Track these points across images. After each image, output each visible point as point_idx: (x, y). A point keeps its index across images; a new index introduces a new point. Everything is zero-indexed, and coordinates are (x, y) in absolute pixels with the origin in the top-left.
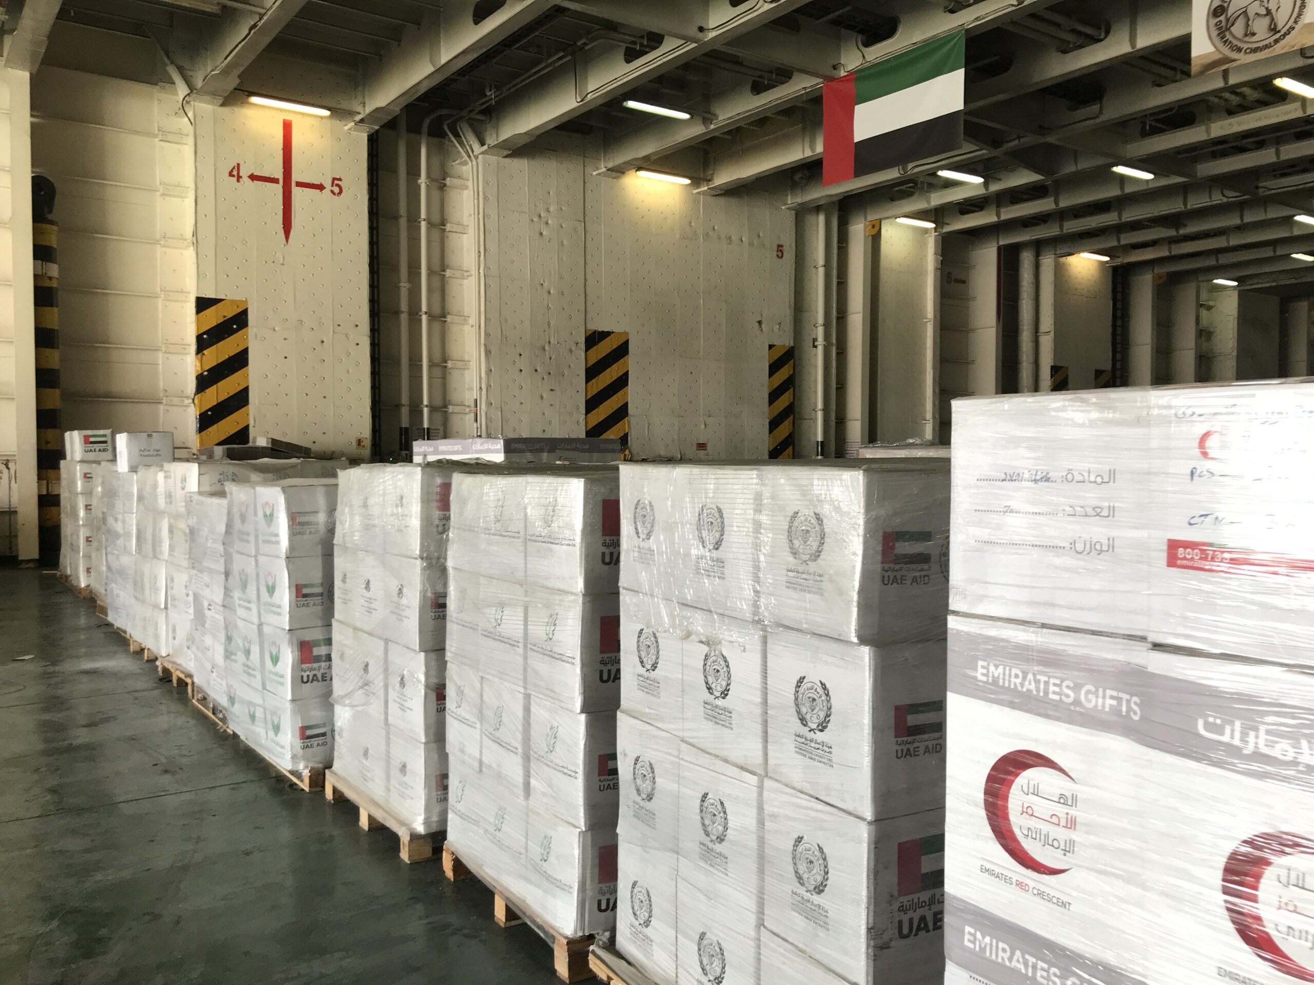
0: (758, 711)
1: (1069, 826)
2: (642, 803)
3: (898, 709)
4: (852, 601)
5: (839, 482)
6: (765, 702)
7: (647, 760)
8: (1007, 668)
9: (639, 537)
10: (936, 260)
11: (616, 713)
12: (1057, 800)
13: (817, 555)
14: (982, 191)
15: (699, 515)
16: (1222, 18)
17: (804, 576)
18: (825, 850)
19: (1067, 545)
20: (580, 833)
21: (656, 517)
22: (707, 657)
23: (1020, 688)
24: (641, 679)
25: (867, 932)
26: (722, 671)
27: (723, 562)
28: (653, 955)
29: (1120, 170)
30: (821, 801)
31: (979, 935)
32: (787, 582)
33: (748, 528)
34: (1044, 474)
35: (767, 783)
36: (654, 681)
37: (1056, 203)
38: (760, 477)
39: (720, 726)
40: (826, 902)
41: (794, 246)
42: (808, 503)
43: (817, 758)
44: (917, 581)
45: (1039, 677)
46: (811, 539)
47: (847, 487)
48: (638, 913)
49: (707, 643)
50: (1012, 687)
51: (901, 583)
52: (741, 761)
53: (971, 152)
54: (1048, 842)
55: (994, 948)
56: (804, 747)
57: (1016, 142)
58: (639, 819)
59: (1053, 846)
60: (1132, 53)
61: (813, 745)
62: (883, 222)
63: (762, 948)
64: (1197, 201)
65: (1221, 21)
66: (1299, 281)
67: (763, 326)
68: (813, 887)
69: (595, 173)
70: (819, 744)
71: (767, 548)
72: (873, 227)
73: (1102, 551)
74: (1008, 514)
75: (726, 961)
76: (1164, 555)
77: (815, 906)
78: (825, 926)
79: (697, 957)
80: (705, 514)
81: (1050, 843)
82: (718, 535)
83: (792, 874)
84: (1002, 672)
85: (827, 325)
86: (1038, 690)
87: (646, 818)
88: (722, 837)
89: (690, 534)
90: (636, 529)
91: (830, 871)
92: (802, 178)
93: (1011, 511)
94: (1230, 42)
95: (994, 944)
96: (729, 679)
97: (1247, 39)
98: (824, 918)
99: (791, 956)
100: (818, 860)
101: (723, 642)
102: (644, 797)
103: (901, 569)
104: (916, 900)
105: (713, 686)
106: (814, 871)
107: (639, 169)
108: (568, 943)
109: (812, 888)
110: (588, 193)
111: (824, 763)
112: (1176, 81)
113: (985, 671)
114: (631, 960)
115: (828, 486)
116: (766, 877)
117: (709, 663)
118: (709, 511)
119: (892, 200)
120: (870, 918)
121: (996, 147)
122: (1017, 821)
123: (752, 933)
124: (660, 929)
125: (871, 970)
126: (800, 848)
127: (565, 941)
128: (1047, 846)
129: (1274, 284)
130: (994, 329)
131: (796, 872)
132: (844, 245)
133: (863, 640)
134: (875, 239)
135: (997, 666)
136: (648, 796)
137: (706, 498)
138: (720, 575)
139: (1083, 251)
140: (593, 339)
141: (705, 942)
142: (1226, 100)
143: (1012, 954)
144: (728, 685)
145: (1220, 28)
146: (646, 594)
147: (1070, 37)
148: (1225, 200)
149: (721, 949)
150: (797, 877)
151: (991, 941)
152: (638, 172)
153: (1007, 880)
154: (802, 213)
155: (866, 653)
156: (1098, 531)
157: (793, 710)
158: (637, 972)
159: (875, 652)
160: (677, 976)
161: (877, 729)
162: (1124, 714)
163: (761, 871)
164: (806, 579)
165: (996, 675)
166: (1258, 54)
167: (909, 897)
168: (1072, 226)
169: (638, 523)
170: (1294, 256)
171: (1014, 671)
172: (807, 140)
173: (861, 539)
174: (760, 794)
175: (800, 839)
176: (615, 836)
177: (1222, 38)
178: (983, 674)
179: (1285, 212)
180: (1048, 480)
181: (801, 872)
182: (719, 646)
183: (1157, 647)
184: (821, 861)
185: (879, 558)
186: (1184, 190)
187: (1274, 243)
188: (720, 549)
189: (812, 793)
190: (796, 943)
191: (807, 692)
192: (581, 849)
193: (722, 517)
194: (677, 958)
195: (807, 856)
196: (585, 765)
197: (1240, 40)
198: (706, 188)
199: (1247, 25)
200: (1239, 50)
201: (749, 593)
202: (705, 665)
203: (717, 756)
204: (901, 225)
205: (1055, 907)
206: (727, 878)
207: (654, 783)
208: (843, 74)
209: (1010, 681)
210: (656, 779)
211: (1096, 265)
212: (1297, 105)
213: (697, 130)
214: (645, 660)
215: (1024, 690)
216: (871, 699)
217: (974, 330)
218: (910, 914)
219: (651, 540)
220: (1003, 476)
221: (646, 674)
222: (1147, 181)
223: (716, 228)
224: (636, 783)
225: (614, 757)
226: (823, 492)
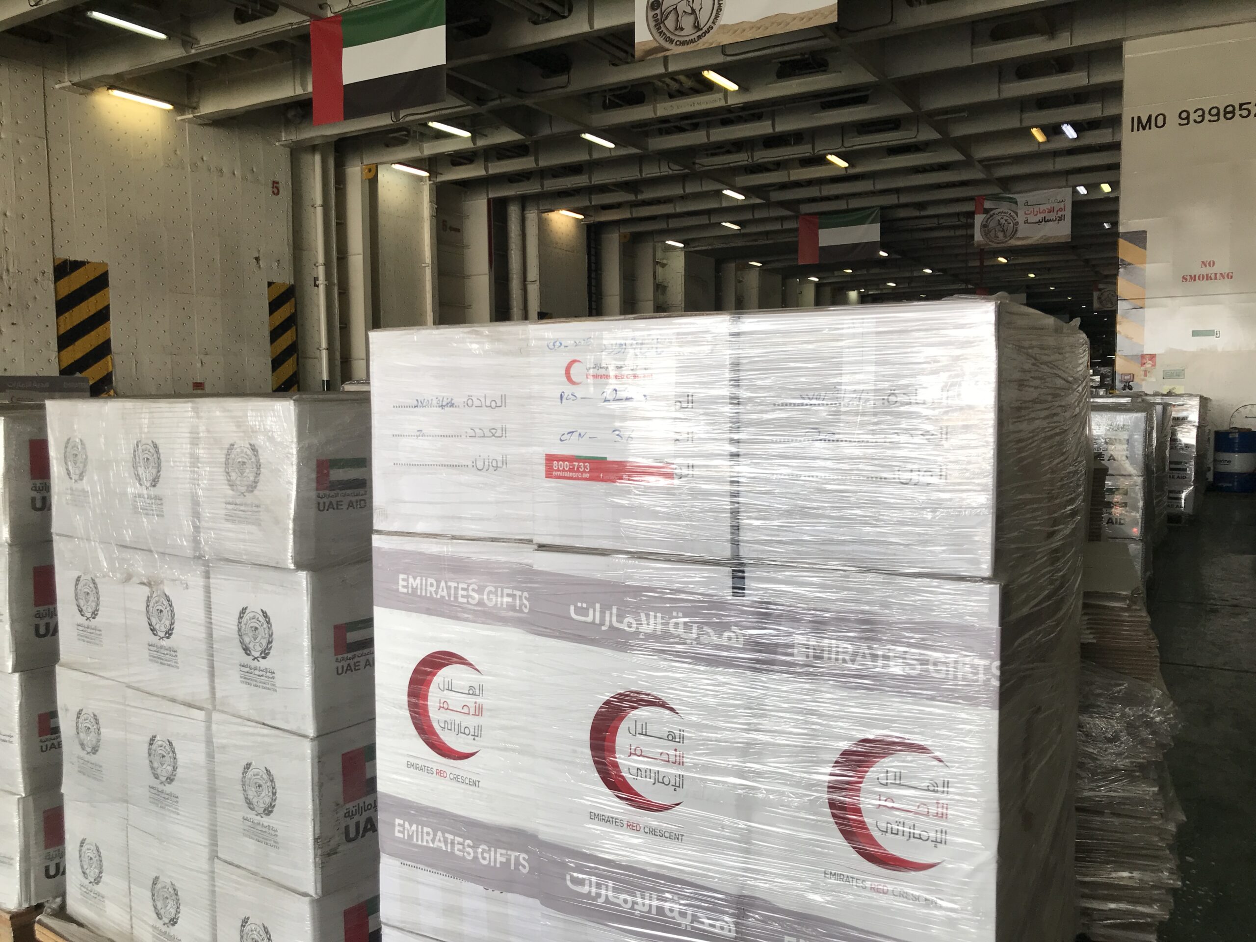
0: (203, 646)
1: (477, 713)
2: (87, 757)
3: (336, 627)
4: (288, 529)
5: (271, 412)
6: (210, 635)
7: (90, 712)
8: (424, 578)
9: (71, 478)
10: (432, 208)
11: (55, 668)
12: (467, 692)
13: (253, 487)
14: (470, 145)
15: (135, 451)
16: (658, 11)
17: (242, 508)
18: (272, 773)
19: (470, 464)
20: (19, 799)
21: (89, 454)
22: (148, 600)
23: (435, 596)
24: (81, 628)
25: (315, 842)
26: (165, 611)
27: (161, 500)
28: (106, 912)
29: (588, 137)
30: (268, 725)
31: (407, 825)
32: (226, 515)
33: (185, 462)
34: (449, 400)
35: (216, 716)
36: (95, 629)
37: (536, 161)
38: (195, 410)
39: (166, 667)
40: (274, 821)
41: (290, 183)
42: (242, 434)
43: (261, 685)
44: (353, 506)
45: (450, 584)
46: (247, 470)
47: (279, 416)
48: (88, 872)
49: (149, 584)
50: (428, 595)
51: (337, 508)
52: (189, 699)
53: (456, 107)
54: (461, 731)
55: (420, 834)
56: (249, 676)
57: (498, 102)
58: (84, 774)
59: (464, 733)
60: (589, 32)
61: (257, 672)
62: (379, 166)
63: (216, 879)
64: (651, 171)
65: (657, 14)
66: (728, 246)
67: (261, 262)
68: (263, 809)
69: (57, 86)
70: (262, 671)
71: (205, 482)
72: (370, 170)
73: (497, 467)
74: (421, 438)
75: (180, 901)
76: (543, 468)
77: (265, 827)
78: (276, 845)
79: (151, 903)
80: (141, 450)
81: (463, 731)
82: (154, 471)
83: (242, 802)
84: (419, 583)
85: (327, 264)
86: (449, 596)
87: (91, 771)
88: (172, 777)
89: (126, 472)
90: (67, 470)
91: (278, 791)
92: (295, 116)
93: (423, 435)
94: (664, 34)
95: (420, 830)
96: (173, 618)
97: (677, 33)
98: (274, 837)
99: (243, 881)
100: (266, 782)
101: (165, 581)
102: (89, 750)
103: (337, 495)
104: (361, 805)
105: (157, 627)
106: (263, 794)
107: (111, 87)
108: (11, 918)
109: (261, 811)
110: (50, 109)
111: (268, 689)
112: (627, 63)
113: (405, 583)
114: (82, 920)
115: (261, 416)
116: (218, 809)
117: (151, 604)
118: (144, 447)
119: (387, 146)
120: (316, 828)
121: (481, 105)
122: (436, 716)
123: (205, 866)
124: (111, 883)
125: (320, 877)
126: (250, 774)
127: (8, 917)
128: (460, 734)
129: (710, 247)
130: (487, 277)
131: (246, 798)
132: (342, 186)
133: (300, 565)
134: (373, 183)
135: (415, 578)
136: (93, 748)
137: (141, 433)
138: (158, 513)
139: (562, 209)
140: (63, 269)
141: (159, 886)
142: (668, 85)
143: (435, 835)
144: (172, 624)
145: (656, 21)
146: (82, 539)
147: (540, 11)
148: (671, 172)
149: (174, 890)
150: (247, 803)
151: (417, 828)
152: (110, 91)
153: (429, 771)
154: (297, 151)
155: (303, 578)
156: (492, 450)
157: (237, 642)
158: (88, 932)
159: (311, 577)
160: (132, 927)
161: (316, 649)
162: (518, 608)
163: (212, 804)
164: (243, 511)
165: (415, 586)
166: (686, 46)
167: (355, 803)
168: (552, 185)
169: (69, 463)
170: (724, 224)
171: (430, 580)
172: (298, 77)
173: (295, 468)
174: (209, 728)
175: (248, 766)
176: (61, 796)
177: (658, 29)
178: (404, 587)
179: (716, 186)
180: (452, 405)
181: (250, 797)
182: (161, 586)
183: (542, 547)
184: (269, 784)
185: (314, 485)
186: (639, 160)
187: (709, 212)
188: (158, 485)
189: (257, 719)
190: (250, 868)
191: (249, 622)
192: (21, 817)
193: (157, 452)
194: (131, 909)
195: (255, 781)
196: (22, 726)
197: (673, 34)
198: (191, 116)
199: (677, 20)
200: (671, 41)
201: (188, 528)
202: (148, 606)
203: (164, 697)
204: (397, 171)
205: (468, 787)
206: (179, 817)
207: (99, 734)
208: (330, 14)
209: (426, 590)
210: (102, 730)
211: (572, 221)
212: (720, 95)
213: (175, 53)
214: (84, 608)
215: (438, 596)
216: (309, 622)
217: (469, 277)
218: (357, 818)
219: (84, 481)
220: (416, 403)
221: (86, 623)
222: (610, 149)
223: (205, 159)
224: (79, 738)
225: (54, 714)
226: (257, 423)
